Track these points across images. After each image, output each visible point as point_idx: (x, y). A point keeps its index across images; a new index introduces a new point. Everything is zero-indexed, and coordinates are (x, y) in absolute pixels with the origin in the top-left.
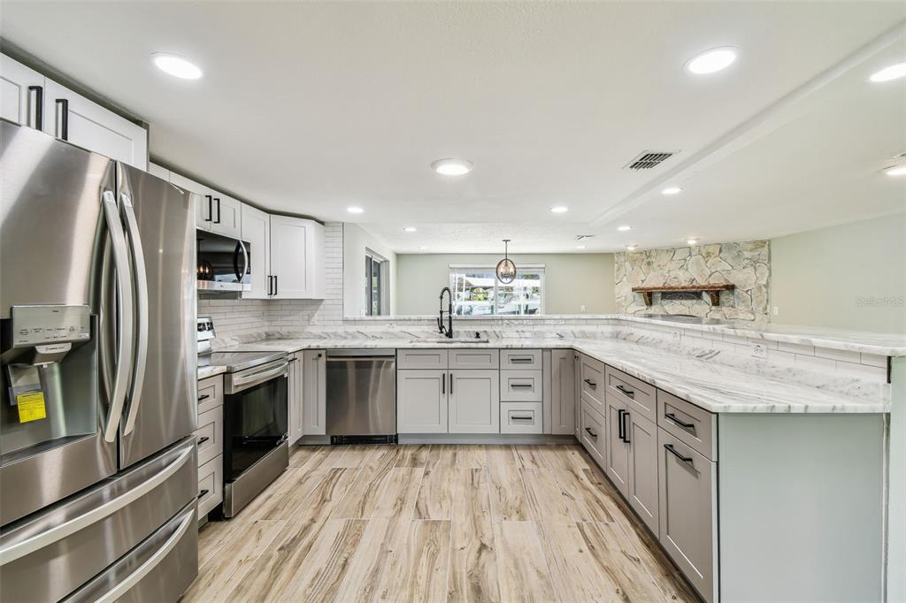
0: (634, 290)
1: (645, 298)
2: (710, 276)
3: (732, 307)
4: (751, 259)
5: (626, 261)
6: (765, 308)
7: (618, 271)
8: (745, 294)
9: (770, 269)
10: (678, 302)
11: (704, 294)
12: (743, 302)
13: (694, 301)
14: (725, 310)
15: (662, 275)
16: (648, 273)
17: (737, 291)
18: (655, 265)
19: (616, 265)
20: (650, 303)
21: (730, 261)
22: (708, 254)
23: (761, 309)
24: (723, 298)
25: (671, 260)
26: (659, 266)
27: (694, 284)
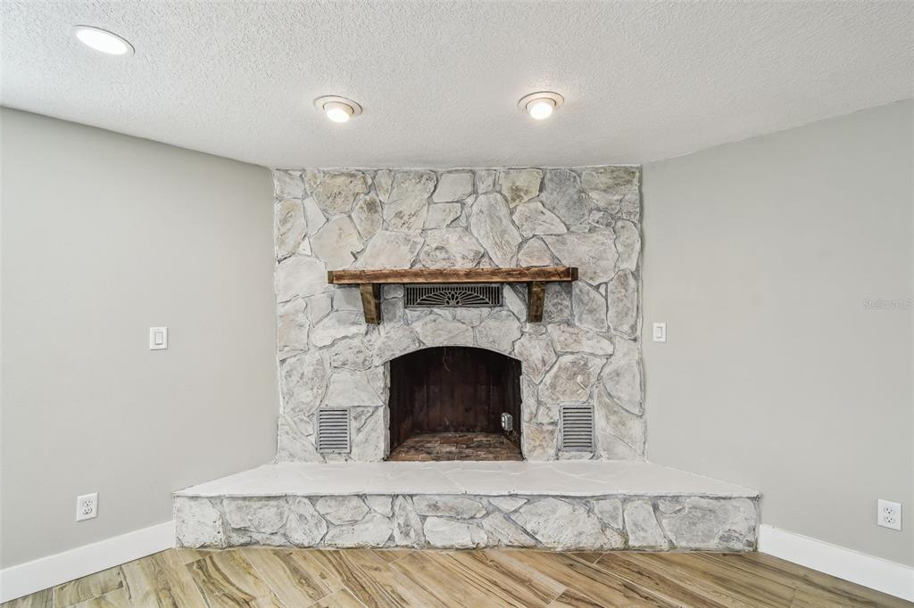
0: (333, 277)
1: (365, 301)
2: (520, 246)
3: (569, 324)
4: (605, 210)
5: (304, 197)
6: (634, 328)
7: (284, 221)
8: (593, 293)
9: (642, 237)
10: (443, 312)
11: (508, 293)
12: (591, 312)
13: (485, 311)
14: (553, 330)
15: (407, 240)
16: (371, 234)
17: (578, 286)
18: (388, 213)
19: (277, 207)
20: (375, 317)
21: (563, 211)
22: (517, 193)
23: (626, 328)
24: (548, 305)
25: (430, 201)
26: (399, 215)
27: (485, 266)
